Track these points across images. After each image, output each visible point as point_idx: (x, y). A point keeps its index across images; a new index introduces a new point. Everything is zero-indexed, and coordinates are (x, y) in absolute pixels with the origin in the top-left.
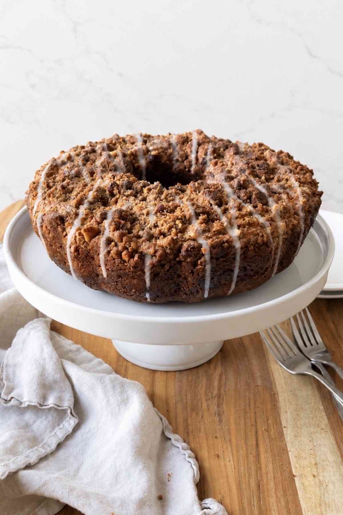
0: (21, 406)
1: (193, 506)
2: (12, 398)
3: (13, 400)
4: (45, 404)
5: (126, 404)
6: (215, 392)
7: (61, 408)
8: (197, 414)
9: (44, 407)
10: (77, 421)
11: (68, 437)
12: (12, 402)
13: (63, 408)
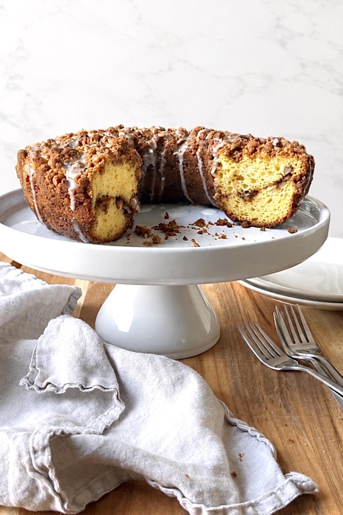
0: (59, 393)
1: (276, 475)
2: (48, 383)
3: (49, 386)
4: (87, 387)
5: (182, 383)
6: (276, 388)
7: (106, 390)
8: (260, 406)
9: (86, 390)
10: (123, 408)
11: (115, 424)
12: (49, 388)
13: (109, 390)
